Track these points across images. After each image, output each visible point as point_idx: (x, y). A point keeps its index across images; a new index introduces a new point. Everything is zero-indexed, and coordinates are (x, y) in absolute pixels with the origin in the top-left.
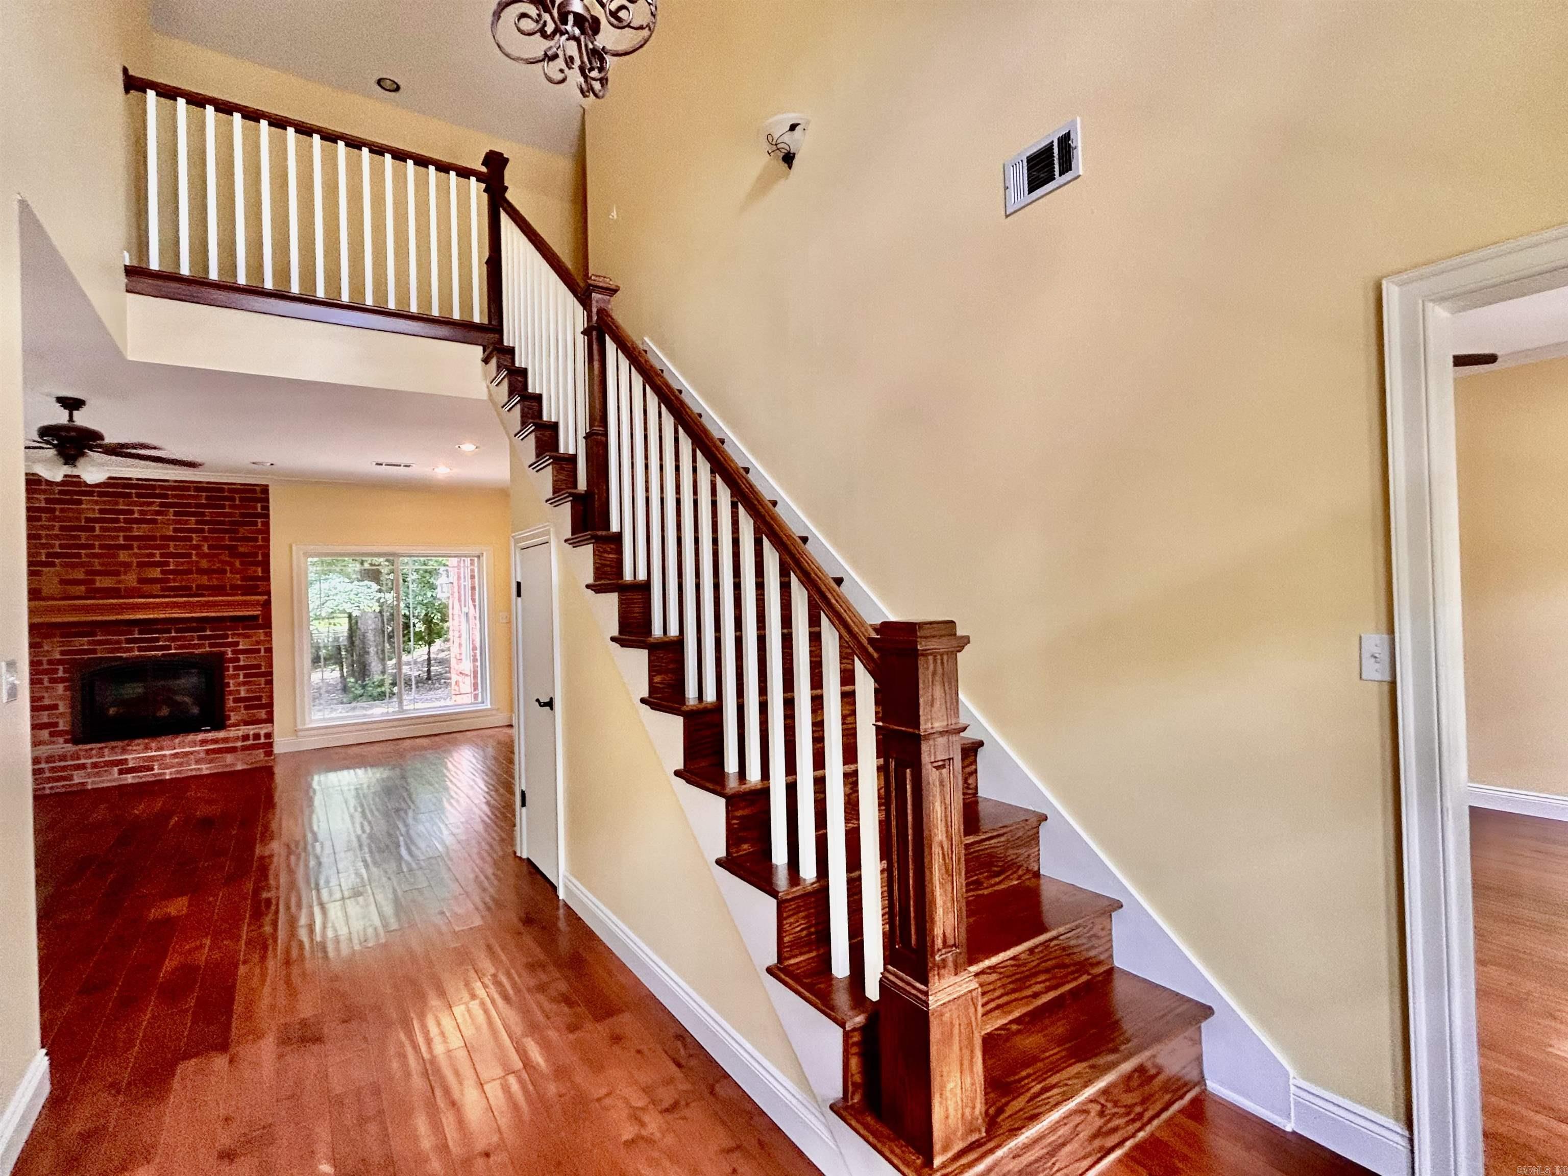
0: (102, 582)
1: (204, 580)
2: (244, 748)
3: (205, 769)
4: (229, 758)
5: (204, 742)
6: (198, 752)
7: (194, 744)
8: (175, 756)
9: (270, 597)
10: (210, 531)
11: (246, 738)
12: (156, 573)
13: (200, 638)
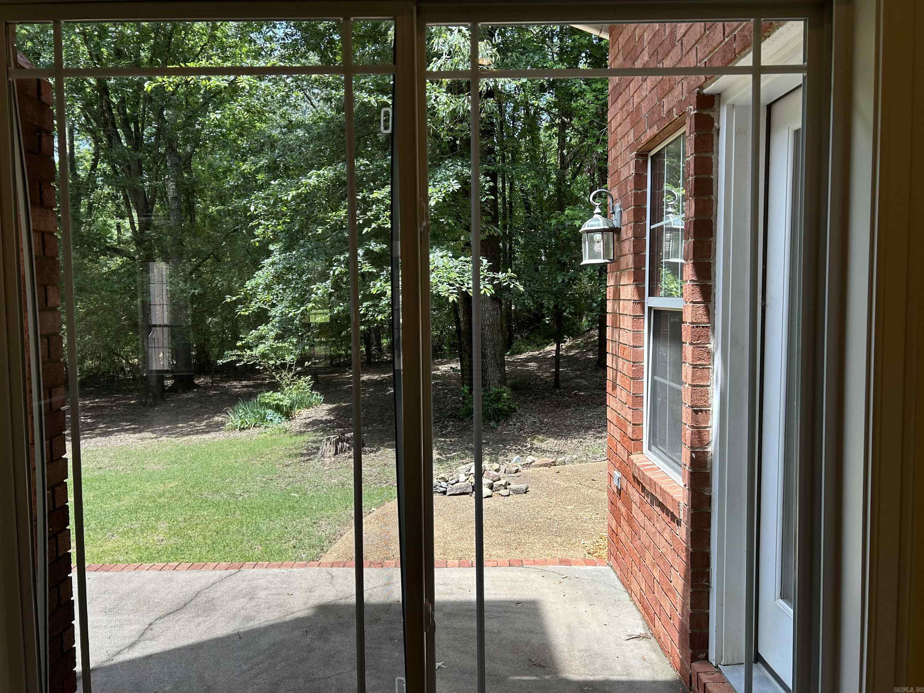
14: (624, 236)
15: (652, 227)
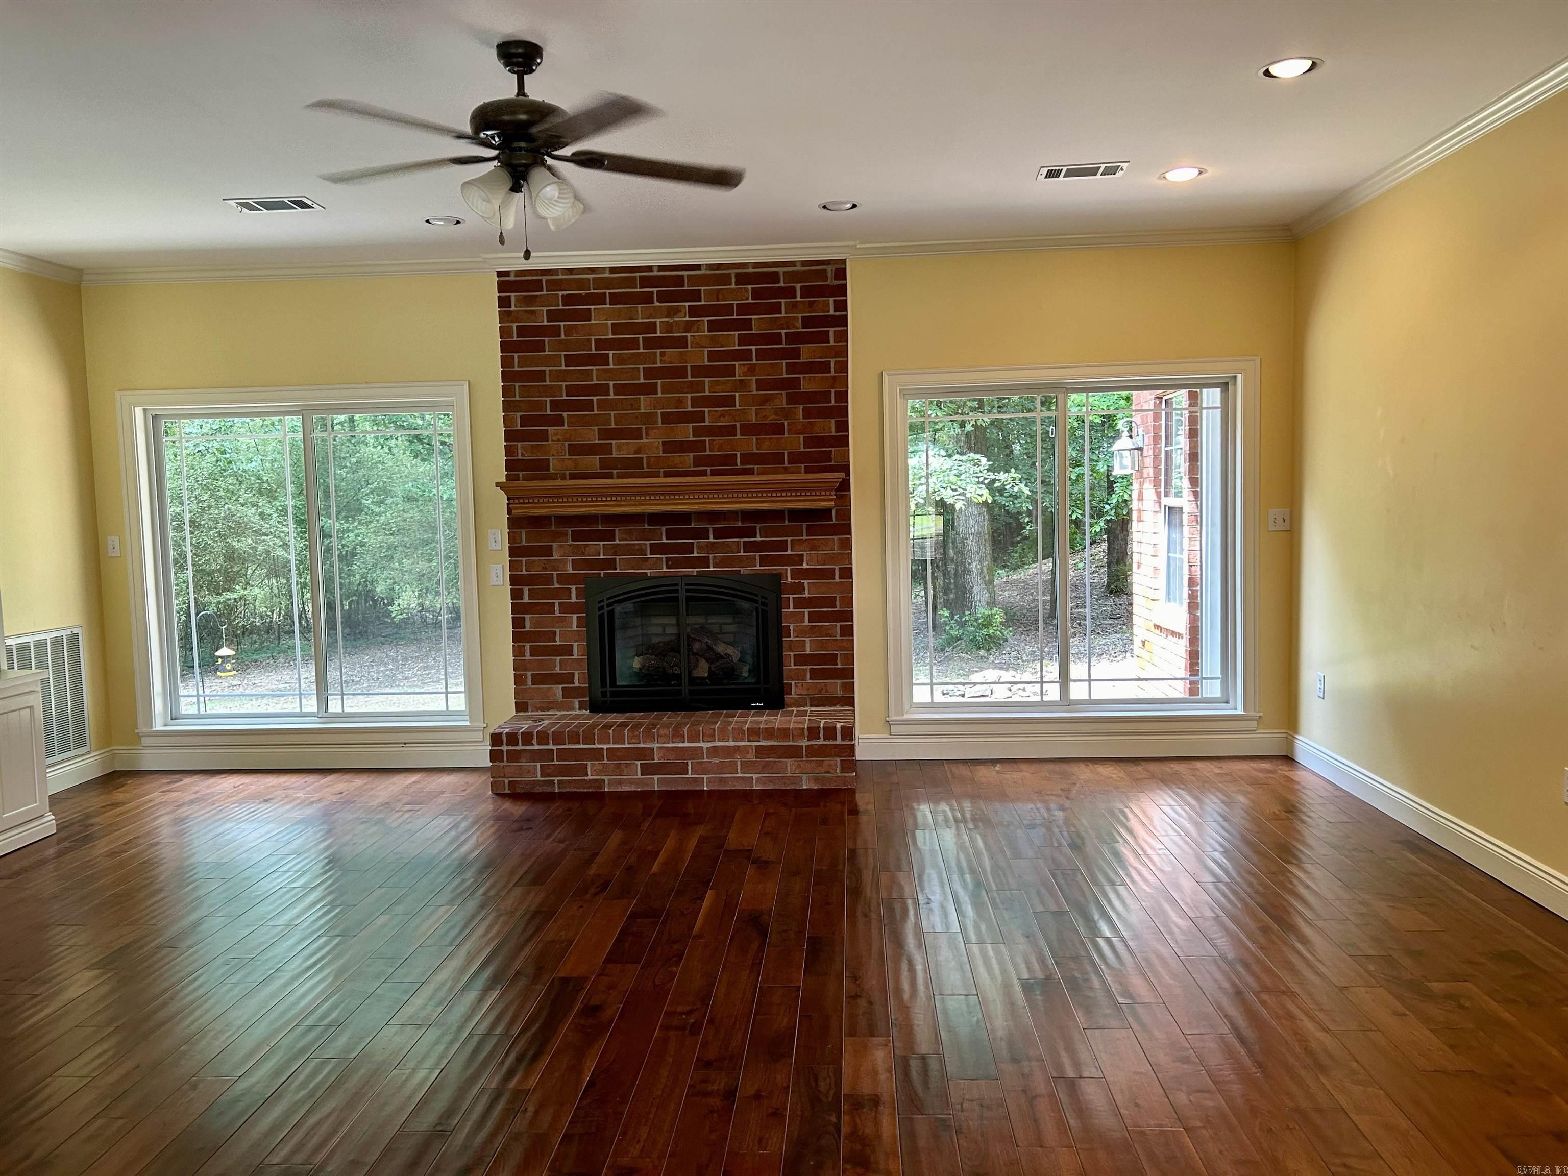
0: (621, 450)
1: (752, 445)
2: (813, 751)
3: (756, 781)
4: (790, 764)
5: (754, 733)
6: (745, 749)
7: (738, 734)
8: (714, 751)
9: (848, 474)
10: (761, 355)
11: (813, 732)
12: (685, 432)
13: (748, 547)
14: (1145, 453)
15: (1167, 449)
